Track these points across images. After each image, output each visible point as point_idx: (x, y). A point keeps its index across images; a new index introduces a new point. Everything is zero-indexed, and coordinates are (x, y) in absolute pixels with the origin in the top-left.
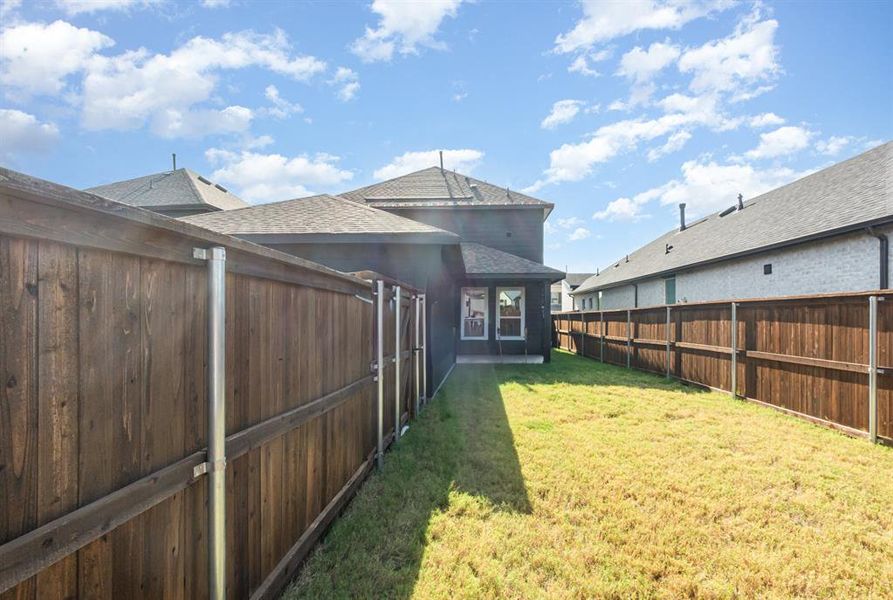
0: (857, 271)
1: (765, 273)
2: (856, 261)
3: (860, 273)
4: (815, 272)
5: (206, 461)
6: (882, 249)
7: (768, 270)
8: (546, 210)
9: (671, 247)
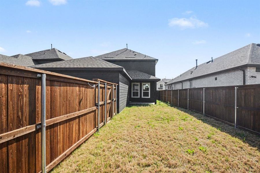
0: (238, 80)
1: (215, 80)
2: (238, 77)
3: (239, 80)
4: (228, 80)
5: (41, 125)
6: (243, 74)
7: (216, 79)
8: (156, 61)
9: (192, 72)
